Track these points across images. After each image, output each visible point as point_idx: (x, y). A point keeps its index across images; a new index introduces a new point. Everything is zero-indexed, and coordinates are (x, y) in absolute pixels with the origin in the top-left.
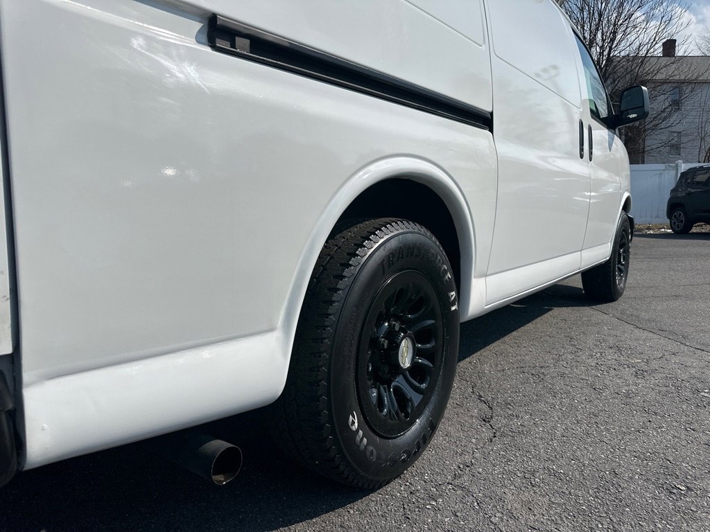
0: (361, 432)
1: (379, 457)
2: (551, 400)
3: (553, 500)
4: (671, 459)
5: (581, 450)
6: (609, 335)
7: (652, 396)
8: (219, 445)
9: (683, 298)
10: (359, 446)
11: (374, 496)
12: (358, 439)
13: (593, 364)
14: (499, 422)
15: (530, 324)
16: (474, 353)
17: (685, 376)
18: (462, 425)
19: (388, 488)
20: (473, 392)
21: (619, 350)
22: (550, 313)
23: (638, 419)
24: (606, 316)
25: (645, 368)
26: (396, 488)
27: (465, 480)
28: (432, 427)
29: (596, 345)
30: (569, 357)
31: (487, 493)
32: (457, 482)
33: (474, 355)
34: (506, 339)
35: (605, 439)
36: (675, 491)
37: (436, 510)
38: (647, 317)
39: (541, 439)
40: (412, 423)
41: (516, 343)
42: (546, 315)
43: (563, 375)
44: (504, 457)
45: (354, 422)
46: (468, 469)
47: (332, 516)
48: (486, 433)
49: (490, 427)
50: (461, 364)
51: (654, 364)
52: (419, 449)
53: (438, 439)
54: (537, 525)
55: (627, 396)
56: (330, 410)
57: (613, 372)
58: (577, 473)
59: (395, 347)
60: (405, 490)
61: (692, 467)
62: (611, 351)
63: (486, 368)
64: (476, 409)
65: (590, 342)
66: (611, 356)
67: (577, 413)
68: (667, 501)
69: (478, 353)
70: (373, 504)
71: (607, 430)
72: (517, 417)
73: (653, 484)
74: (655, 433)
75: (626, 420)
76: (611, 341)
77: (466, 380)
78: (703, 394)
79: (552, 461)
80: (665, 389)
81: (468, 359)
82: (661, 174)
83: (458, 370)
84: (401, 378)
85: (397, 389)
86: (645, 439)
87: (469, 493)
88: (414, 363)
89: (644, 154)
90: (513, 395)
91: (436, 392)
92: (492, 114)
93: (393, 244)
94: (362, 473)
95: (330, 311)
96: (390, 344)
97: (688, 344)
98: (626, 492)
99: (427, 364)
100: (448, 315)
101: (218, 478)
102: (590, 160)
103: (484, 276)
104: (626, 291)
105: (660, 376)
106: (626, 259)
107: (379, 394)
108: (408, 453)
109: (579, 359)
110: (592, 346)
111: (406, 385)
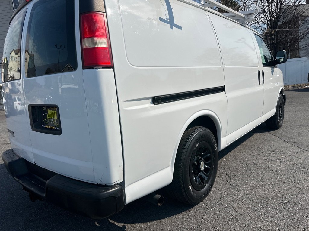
0: (192, 190)
1: (197, 196)
2: (250, 174)
3: (248, 206)
4: (286, 193)
5: (258, 191)
6: (274, 146)
7: (284, 171)
8: (158, 196)
9: (306, 126)
10: (191, 194)
11: (196, 207)
12: (191, 192)
13: (266, 159)
14: (232, 182)
16: (224, 156)
17: (297, 163)
18: (221, 184)
19: (200, 204)
20: (224, 172)
21: (276, 152)
22: (253, 136)
23: (278, 179)
24: (274, 136)
25: (284, 159)
26: (202, 204)
27: (222, 201)
28: (211, 186)
29: (268, 151)
30: (258, 156)
31: (228, 205)
32: (220, 202)
33: (224, 157)
34: (236, 149)
35: (266, 187)
36: (284, 203)
37: (214, 210)
38: (290, 137)
39: (246, 188)
40: (205, 185)
41: (239, 151)
42: (251, 137)
43: (255, 164)
44: (234, 194)
45: (190, 187)
46: (223, 198)
47: (185, 213)
48: (228, 186)
49: (229, 184)
50: (220, 161)
51: (288, 158)
52: (208, 193)
53: (213, 189)
54: (243, 214)
55: (276, 171)
56: (184, 185)
57: (272, 162)
58: (256, 198)
60: (205, 205)
61: (292, 195)
62: (273, 153)
63: (228, 162)
64: (225, 178)
65: (266, 149)
66: (273, 155)
67: (258, 178)
68: (282, 206)
69: (225, 156)
70: (196, 209)
71: (267, 184)
72: (238, 180)
73: (279, 201)
74: (282, 184)
75: (274, 180)
76: (274, 148)
77: (221, 167)
78: (302, 169)
79: (249, 195)
80: (289, 168)
81: (222, 159)
82: (305, 62)
83: (219, 163)
84: (201, 173)
85: (200, 176)
86: (279, 186)
87: (223, 205)
88: (205, 168)
89: (299, 50)
90: (237, 172)
91: (212, 175)
92: (224, 86)
93: (197, 136)
94: (193, 201)
95: (182, 159)
96: (198, 164)
97: (302, 148)
98: (270, 204)
99: (208, 167)
100: (215, 152)
101: (159, 204)
102: (264, 83)
103: (225, 136)
104: (283, 124)
105: (289, 163)
106: (283, 112)
107: (195, 178)
108: (205, 194)
109: (261, 157)
110: (267, 151)
111: (203, 174)
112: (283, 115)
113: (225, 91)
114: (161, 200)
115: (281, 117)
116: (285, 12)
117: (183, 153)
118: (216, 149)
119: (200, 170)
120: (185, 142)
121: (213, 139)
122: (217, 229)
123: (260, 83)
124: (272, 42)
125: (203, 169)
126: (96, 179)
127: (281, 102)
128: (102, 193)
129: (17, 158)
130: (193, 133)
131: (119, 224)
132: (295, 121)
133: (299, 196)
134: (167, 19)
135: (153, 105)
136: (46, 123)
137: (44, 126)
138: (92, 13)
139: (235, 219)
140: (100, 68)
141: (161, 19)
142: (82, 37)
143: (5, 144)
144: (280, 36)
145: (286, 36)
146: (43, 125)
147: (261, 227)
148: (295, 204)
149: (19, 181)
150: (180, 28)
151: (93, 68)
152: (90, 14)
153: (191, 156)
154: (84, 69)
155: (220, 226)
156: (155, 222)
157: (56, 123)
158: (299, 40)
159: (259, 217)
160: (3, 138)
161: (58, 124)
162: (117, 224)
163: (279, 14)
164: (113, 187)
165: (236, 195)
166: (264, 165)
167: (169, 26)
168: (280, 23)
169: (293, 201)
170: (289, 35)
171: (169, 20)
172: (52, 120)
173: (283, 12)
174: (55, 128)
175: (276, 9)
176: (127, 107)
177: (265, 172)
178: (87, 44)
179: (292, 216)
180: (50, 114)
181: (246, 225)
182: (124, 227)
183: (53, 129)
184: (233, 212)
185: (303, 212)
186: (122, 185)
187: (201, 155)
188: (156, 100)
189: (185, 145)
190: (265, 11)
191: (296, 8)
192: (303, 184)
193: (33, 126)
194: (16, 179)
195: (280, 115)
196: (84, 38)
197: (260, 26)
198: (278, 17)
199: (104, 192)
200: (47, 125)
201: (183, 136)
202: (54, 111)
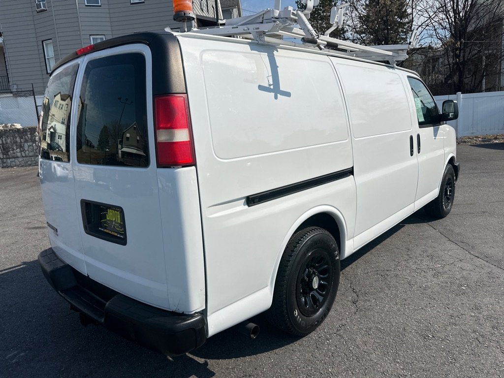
0: (299, 317)
1: (306, 325)
2: (387, 291)
3: (375, 341)
4: (431, 323)
5: (393, 318)
6: (431, 247)
7: (437, 288)
8: (252, 325)
11: (304, 339)
12: (298, 319)
13: (415, 268)
14: (360, 304)
15: (388, 239)
17: (458, 277)
18: (343, 305)
19: (310, 335)
20: (350, 287)
21: (432, 258)
22: (402, 229)
23: (425, 302)
24: (434, 231)
25: (441, 270)
26: (313, 335)
27: (342, 332)
28: (328, 309)
29: (420, 255)
30: (404, 263)
31: (349, 338)
32: (338, 333)
33: (354, 263)
34: (373, 251)
35: (406, 313)
36: (427, 338)
37: (329, 344)
38: (458, 232)
39: (377, 312)
40: (319, 310)
41: (378, 254)
42: (399, 231)
43: (396, 276)
44: (359, 321)
45: (296, 313)
46: (343, 327)
47: (289, 346)
48: (353, 309)
49: (355, 306)
51: (447, 268)
52: (322, 319)
53: (332, 313)
54: (367, 351)
55: (425, 289)
56: (287, 310)
57: (423, 273)
58: (388, 329)
59: (311, 281)
60: (317, 336)
62: (427, 258)
63: (359, 271)
64: (351, 296)
65: (418, 252)
66: (426, 262)
67: (397, 299)
68: (422, 342)
69: (356, 262)
70: (304, 342)
71: (408, 308)
72: (369, 301)
73: (419, 334)
74: (429, 310)
76: (430, 251)
77: (348, 279)
78: (463, 287)
79: (380, 323)
80: (445, 284)
81: (350, 266)
84: (315, 292)
85: (312, 295)
86: (424, 313)
87: (342, 337)
88: (320, 285)
89: (500, 75)
90: (369, 288)
91: (329, 295)
92: (353, 167)
93: (309, 242)
94: (300, 331)
95: (286, 275)
96: (309, 280)
97: (472, 253)
98: (407, 338)
99: (325, 283)
100: (334, 262)
101: (252, 336)
102: (419, 152)
103: (351, 238)
104: (451, 211)
105: (446, 276)
106: (452, 191)
107: (305, 299)
108: (318, 321)
109: (408, 265)
110: (418, 255)
111: (317, 294)
112: (452, 195)
113: (353, 175)
114: (255, 331)
115: (448, 199)
116: (479, 11)
117: (287, 266)
118: (338, 258)
119: (312, 289)
120: (291, 251)
121: (332, 245)
122: (330, 370)
123: (412, 155)
124: (456, 60)
125: (316, 287)
126: (171, 305)
127: (449, 176)
128: (179, 325)
129: (62, 265)
130: (303, 238)
131: (199, 359)
132: (471, 204)
133: (449, 328)
134: (270, 85)
135: (247, 207)
136: (105, 225)
137: (102, 229)
138: (169, 96)
139: (355, 358)
140: (178, 168)
141: (261, 88)
142: (156, 128)
143: (30, 228)
144: (470, 51)
145: (479, 52)
146: (102, 227)
147: (389, 371)
148: (441, 340)
149: (66, 298)
150: (288, 94)
151: (170, 168)
152: (167, 97)
153: (299, 270)
154: (158, 167)
155: (333, 366)
156: (248, 358)
157: (119, 228)
158: (501, 58)
159: (388, 356)
160: (27, 217)
161: (121, 230)
162: (196, 358)
163: (469, 15)
164: (192, 316)
165: (362, 323)
166: (410, 278)
167: (273, 94)
168: (470, 29)
169: (439, 335)
170: (485, 49)
171: (272, 87)
172: (114, 223)
173: (477, 11)
174: (118, 236)
175: (464, 6)
176: (211, 214)
177: (410, 290)
178: (163, 137)
179: (433, 356)
180: (111, 214)
181: (369, 367)
182: (206, 364)
183: (115, 235)
184: (354, 348)
185: (449, 351)
186: (204, 313)
187: (314, 267)
188: (251, 201)
189: (291, 256)
190: (446, 8)
191: (499, 4)
192: (459, 311)
193: (87, 227)
194: (61, 293)
195: (448, 196)
196: (159, 128)
197: (437, 33)
198: (467, 18)
199: (181, 322)
200: (106, 229)
201: (289, 242)
202: (116, 212)
